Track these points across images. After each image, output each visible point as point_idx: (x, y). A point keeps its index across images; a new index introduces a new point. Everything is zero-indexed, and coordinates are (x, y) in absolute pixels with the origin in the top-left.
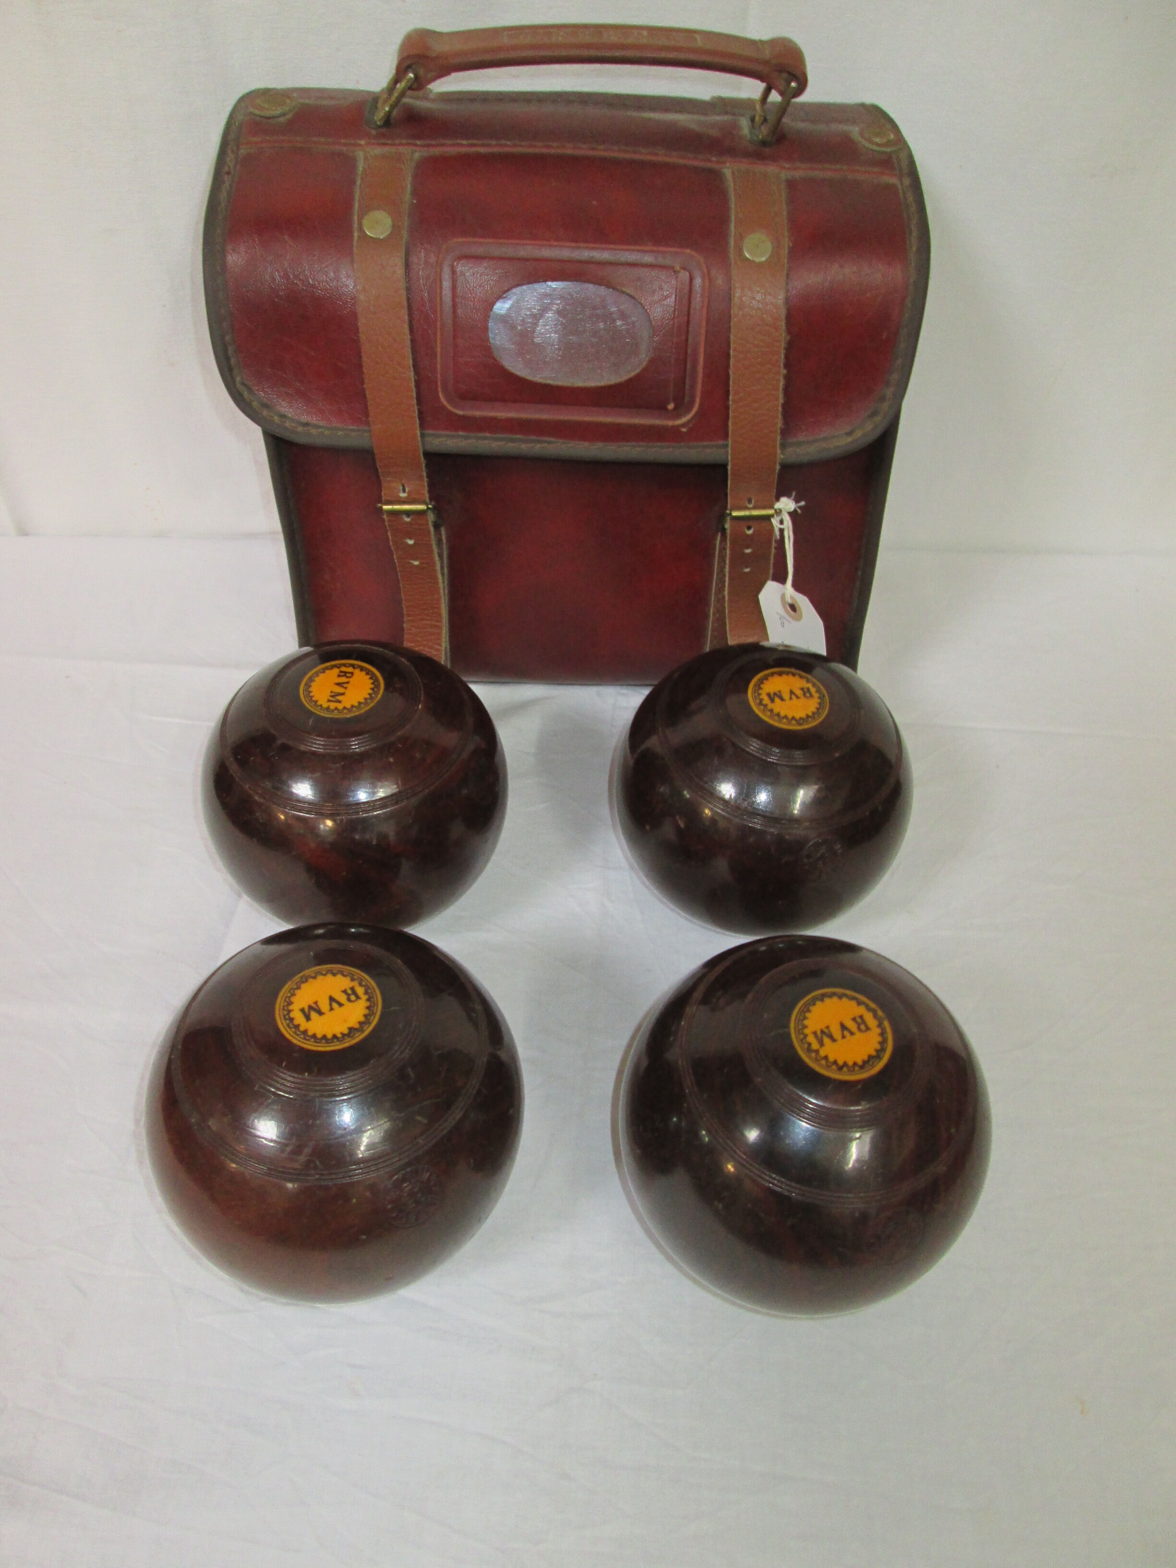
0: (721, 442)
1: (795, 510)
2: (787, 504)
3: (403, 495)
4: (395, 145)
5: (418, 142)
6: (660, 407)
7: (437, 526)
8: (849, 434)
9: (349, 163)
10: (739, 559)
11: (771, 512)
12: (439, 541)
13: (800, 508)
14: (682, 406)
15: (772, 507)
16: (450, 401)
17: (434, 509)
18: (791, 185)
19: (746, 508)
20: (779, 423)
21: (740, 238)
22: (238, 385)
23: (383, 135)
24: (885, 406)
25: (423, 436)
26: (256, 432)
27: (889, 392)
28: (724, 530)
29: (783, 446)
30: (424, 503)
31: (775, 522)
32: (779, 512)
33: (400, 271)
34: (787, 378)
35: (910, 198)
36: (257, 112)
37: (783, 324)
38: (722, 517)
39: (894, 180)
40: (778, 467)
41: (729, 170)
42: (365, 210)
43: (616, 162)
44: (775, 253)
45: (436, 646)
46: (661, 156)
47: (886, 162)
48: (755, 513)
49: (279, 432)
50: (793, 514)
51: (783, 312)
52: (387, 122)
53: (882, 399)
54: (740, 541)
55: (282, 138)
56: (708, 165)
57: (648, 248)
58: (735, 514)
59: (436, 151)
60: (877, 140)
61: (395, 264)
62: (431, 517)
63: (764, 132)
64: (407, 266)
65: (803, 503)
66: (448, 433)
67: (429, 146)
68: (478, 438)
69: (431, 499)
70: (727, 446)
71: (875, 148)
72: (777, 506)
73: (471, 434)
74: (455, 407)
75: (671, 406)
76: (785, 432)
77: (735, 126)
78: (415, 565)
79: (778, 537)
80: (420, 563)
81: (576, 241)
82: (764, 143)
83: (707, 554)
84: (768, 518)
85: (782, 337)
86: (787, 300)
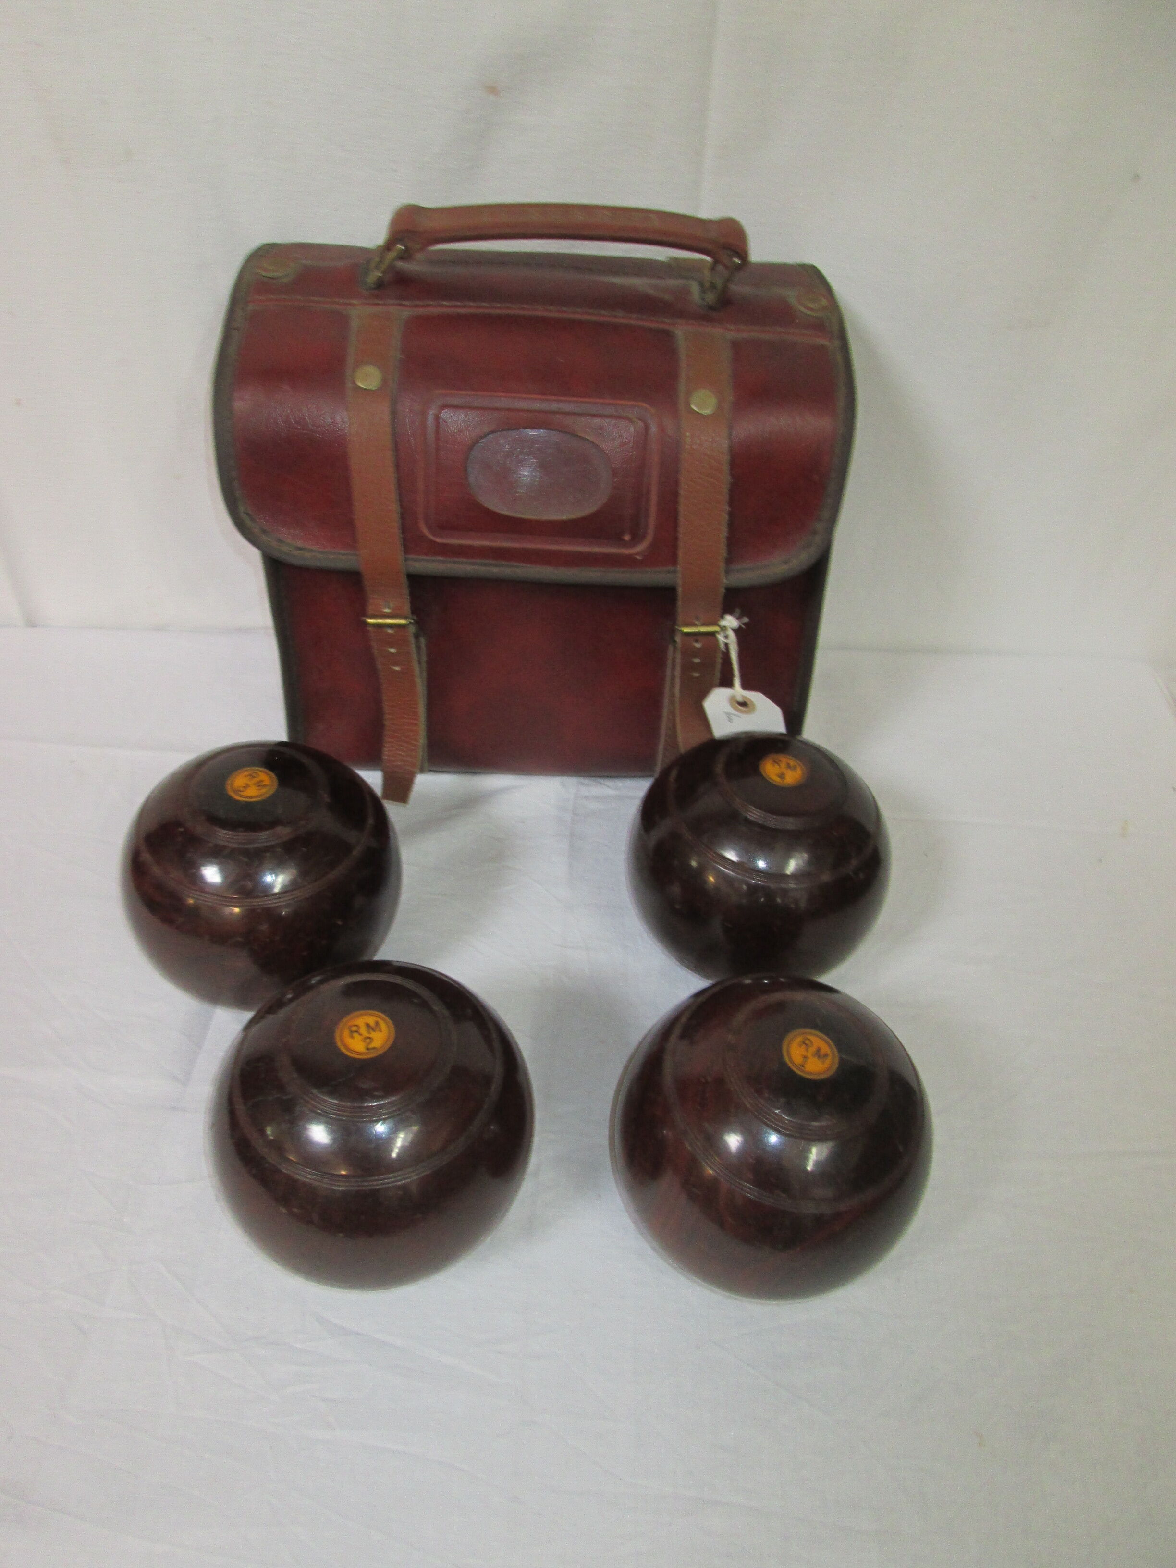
0: (672, 568)
1: (740, 628)
2: (730, 622)
3: (387, 610)
4: (385, 305)
5: (407, 303)
6: (617, 538)
7: (417, 637)
8: (786, 562)
9: (342, 321)
10: (687, 667)
11: (716, 629)
12: (418, 648)
13: (744, 624)
14: (637, 538)
15: (715, 623)
16: (430, 528)
17: (417, 623)
18: (736, 345)
19: (695, 625)
20: (723, 552)
21: (689, 394)
22: (242, 515)
23: (377, 297)
24: (818, 539)
25: (406, 560)
26: (255, 555)
27: (819, 526)
28: (675, 642)
29: (727, 572)
30: (405, 618)
31: (721, 638)
32: (724, 629)
33: (387, 418)
34: (731, 514)
35: (839, 358)
36: (264, 274)
37: (726, 468)
38: (673, 631)
39: (825, 342)
40: (723, 590)
41: (681, 331)
42: (358, 364)
43: (580, 323)
44: (720, 407)
45: (413, 742)
46: (620, 318)
47: (819, 326)
48: (703, 629)
49: (276, 554)
50: (737, 631)
51: (726, 458)
52: (380, 285)
53: (815, 533)
54: (689, 653)
55: (284, 297)
56: (661, 326)
57: (607, 401)
58: (686, 630)
59: (421, 311)
60: (811, 305)
61: (383, 411)
62: (412, 629)
63: (711, 298)
64: (394, 413)
65: (746, 620)
66: (427, 558)
67: (416, 306)
68: (455, 562)
69: (413, 613)
70: (675, 572)
71: (809, 312)
72: (723, 623)
73: (449, 559)
74: (434, 535)
75: (627, 537)
76: (729, 561)
77: (686, 291)
78: (397, 671)
79: (724, 650)
80: (401, 669)
81: (544, 394)
82: (711, 308)
83: (660, 662)
84: (713, 634)
85: (725, 479)
86: (731, 449)
